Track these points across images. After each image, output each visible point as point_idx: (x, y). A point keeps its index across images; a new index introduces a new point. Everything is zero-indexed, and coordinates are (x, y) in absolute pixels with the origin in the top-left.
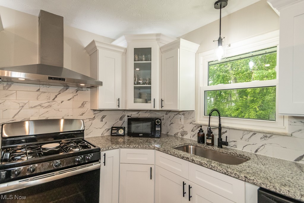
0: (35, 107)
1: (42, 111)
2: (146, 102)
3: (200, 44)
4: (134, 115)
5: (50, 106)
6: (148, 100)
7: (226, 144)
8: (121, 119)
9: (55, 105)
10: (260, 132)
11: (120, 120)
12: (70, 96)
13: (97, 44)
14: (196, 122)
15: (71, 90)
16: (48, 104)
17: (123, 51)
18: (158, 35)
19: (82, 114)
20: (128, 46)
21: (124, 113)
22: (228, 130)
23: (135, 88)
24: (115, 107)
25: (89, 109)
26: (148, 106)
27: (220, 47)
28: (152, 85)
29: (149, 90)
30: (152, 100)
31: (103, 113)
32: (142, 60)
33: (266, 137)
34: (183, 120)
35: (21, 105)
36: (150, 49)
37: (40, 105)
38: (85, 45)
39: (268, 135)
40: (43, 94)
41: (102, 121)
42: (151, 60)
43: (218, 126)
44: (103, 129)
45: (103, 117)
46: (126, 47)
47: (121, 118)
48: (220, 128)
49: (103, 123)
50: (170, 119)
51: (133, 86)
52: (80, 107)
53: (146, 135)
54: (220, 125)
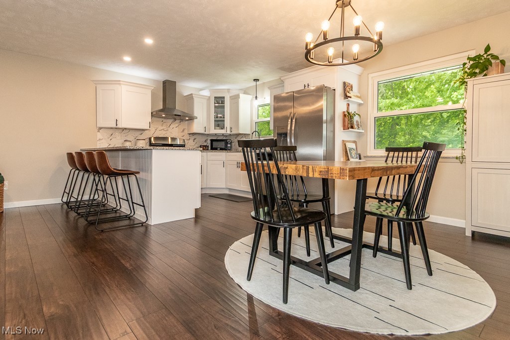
0: (161, 130)
1: (165, 132)
2: (222, 129)
5: (168, 130)
6: (223, 128)
8: (206, 141)
9: (170, 130)
12: (177, 125)
13: (193, 96)
15: (177, 121)
17: (207, 98)
18: (229, 90)
19: (183, 136)
20: (211, 95)
21: (207, 138)
23: (215, 120)
24: (203, 132)
25: (187, 133)
26: (223, 132)
27: (257, 100)
28: (225, 119)
29: (224, 122)
30: (225, 128)
31: (195, 136)
32: (219, 104)
35: (156, 128)
36: (223, 98)
37: (163, 129)
38: (185, 94)
40: (164, 123)
41: (194, 141)
42: (224, 104)
45: (195, 139)
46: (209, 95)
49: (195, 143)
51: (214, 119)
52: (182, 132)
53: (221, 149)
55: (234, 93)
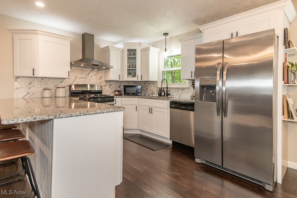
0: (81, 78)
1: (84, 80)
2: (134, 77)
3: (160, 48)
4: (126, 84)
5: (86, 78)
6: (134, 75)
7: (169, 95)
9: (89, 78)
10: (181, 88)
11: (119, 87)
12: (95, 73)
13: (109, 48)
14: (158, 87)
15: (96, 70)
16: (86, 77)
17: (121, 50)
18: (140, 43)
19: (101, 83)
20: (124, 48)
21: (121, 84)
22: (170, 89)
23: (128, 70)
24: (117, 79)
25: (104, 80)
26: (135, 79)
27: (166, 52)
28: (137, 68)
29: (135, 71)
30: (137, 76)
31: (110, 83)
32: (131, 55)
33: (182, 90)
34: (152, 87)
35: (76, 77)
36: (135, 50)
37: (83, 77)
38: (102, 47)
39: (183, 89)
40: (84, 72)
41: (110, 87)
42: (136, 55)
43: (166, 87)
44: (110, 92)
45: (110, 85)
46: (123, 48)
47: (119, 86)
48: (167, 88)
49: (110, 88)
50: (146, 87)
51: (127, 68)
52: (99, 79)
53: (133, 94)
54: (167, 86)
55: (144, 46)
